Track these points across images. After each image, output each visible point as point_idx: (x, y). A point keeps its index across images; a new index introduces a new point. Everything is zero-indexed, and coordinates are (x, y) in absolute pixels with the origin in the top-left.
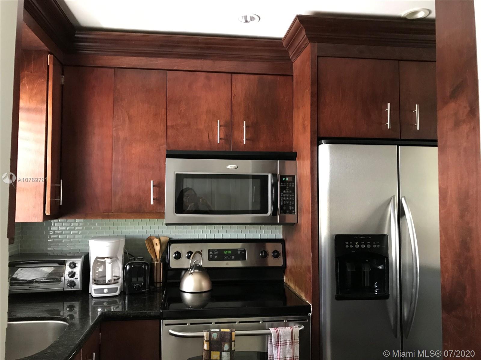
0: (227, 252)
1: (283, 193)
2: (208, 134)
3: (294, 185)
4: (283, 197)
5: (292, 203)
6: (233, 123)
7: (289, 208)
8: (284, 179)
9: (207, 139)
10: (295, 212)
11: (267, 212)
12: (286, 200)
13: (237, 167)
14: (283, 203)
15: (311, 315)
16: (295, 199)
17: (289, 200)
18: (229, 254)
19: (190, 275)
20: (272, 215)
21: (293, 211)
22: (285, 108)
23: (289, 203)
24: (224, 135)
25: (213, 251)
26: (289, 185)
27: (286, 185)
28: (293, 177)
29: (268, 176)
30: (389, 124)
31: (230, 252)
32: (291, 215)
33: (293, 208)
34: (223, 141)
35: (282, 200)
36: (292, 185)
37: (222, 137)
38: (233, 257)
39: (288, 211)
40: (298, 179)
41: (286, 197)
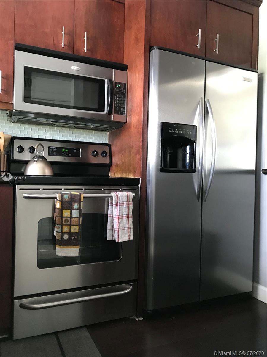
0: (65, 150)
1: (117, 97)
2: (53, 38)
3: (125, 91)
4: (116, 100)
5: (123, 106)
6: (75, 33)
7: (121, 109)
8: (117, 86)
9: (53, 43)
10: (125, 113)
11: (104, 111)
12: (119, 103)
13: (80, 69)
14: (116, 105)
15: (140, 186)
16: (125, 103)
17: (121, 104)
18: (66, 152)
19: (35, 162)
20: (108, 114)
21: (124, 113)
22: (118, 30)
23: (121, 106)
24: (67, 42)
25: (52, 149)
26: (121, 91)
27: (119, 90)
28: (125, 85)
29: (105, 81)
30: (199, 45)
31: (67, 151)
32: (122, 115)
33: (124, 110)
34: (67, 47)
35: (115, 102)
36: (123, 91)
37: (66, 44)
38: (70, 154)
39: (120, 112)
40: (128, 86)
41: (119, 100)
